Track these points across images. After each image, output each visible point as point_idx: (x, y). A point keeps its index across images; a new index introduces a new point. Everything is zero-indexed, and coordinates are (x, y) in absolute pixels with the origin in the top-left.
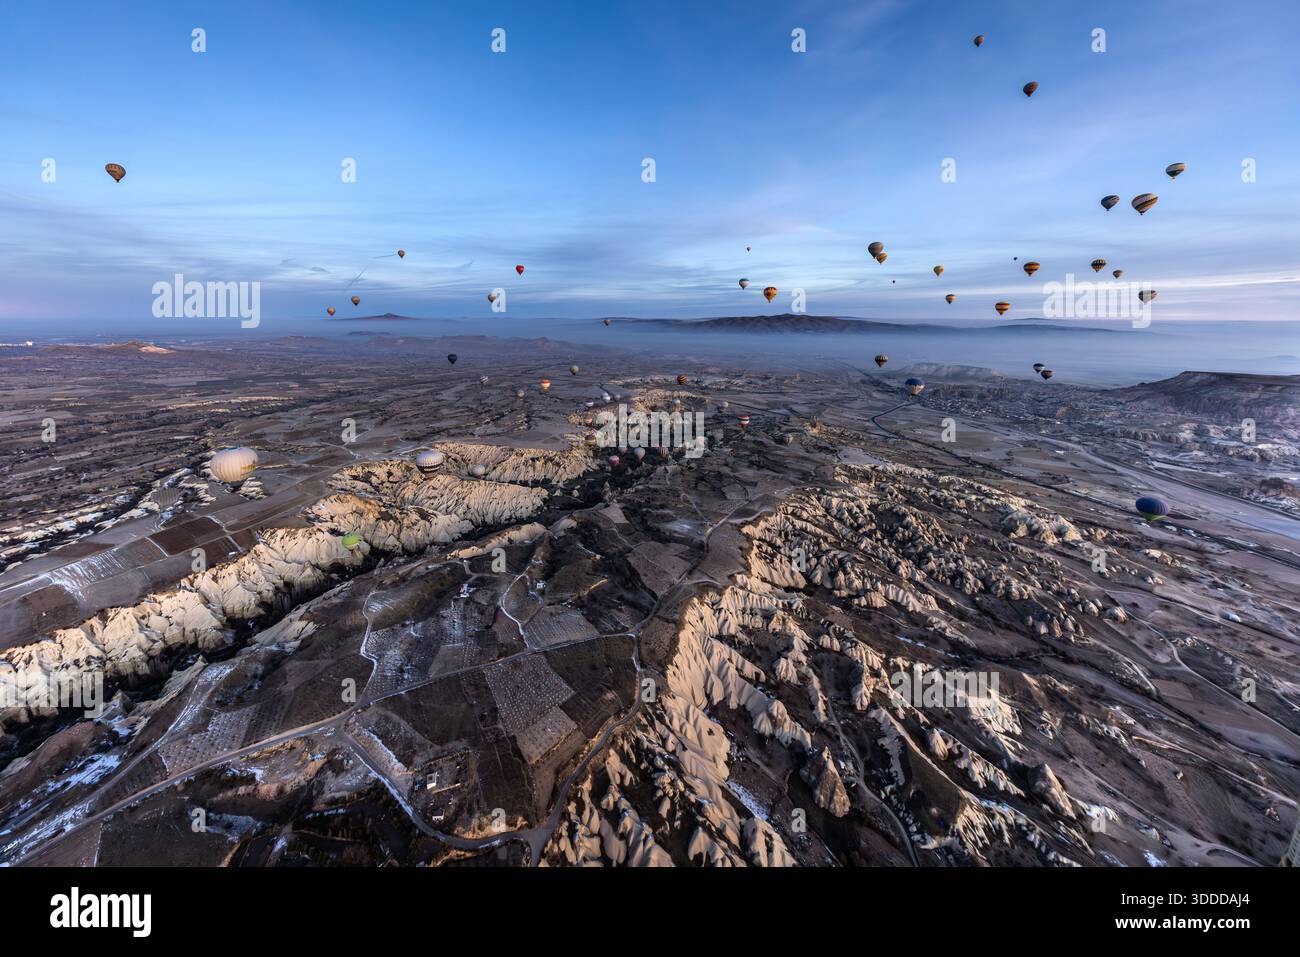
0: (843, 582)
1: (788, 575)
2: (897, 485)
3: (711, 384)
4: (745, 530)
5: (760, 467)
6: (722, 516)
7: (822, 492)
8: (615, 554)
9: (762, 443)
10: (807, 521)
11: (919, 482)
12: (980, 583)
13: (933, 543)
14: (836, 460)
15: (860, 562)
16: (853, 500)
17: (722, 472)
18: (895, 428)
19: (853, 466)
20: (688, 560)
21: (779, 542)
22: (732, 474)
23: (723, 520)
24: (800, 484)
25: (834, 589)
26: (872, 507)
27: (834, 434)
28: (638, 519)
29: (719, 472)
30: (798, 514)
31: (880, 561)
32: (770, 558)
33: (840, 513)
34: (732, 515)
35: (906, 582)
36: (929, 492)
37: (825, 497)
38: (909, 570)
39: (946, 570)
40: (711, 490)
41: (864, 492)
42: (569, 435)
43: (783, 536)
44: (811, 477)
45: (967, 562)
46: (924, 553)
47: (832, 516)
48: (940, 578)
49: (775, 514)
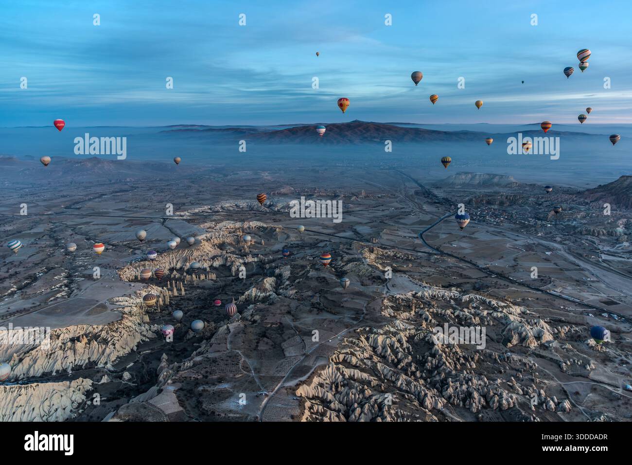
2: (431, 310)
4: (302, 391)
5: (320, 310)
6: (275, 380)
7: (371, 332)
9: (324, 280)
10: (355, 367)
12: (482, 400)
13: (452, 367)
14: (386, 290)
16: (395, 334)
17: (283, 322)
18: (436, 243)
19: (398, 296)
21: (330, 396)
22: (292, 324)
23: (279, 385)
24: (352, 326)
26: (410, 339)
27: (389, 256)
29: (281, 323)
30: (348, 361)
31: (412, 396)
32: (320, 418)
33: (384, 351)
34: (288, 377)
35: (430, 413)
36: (454, 312)
37: (373, 335)
38: (434, 399)
39: (460, 393)
40: (271, 348)
41: (405, 324)
42: (121, 299)
43: (333, 389)
44: (362, 316)
45: (475, 381)
46: (446, 379)
47: (377, 355)
48: (455, 402)
49: (327, 366)
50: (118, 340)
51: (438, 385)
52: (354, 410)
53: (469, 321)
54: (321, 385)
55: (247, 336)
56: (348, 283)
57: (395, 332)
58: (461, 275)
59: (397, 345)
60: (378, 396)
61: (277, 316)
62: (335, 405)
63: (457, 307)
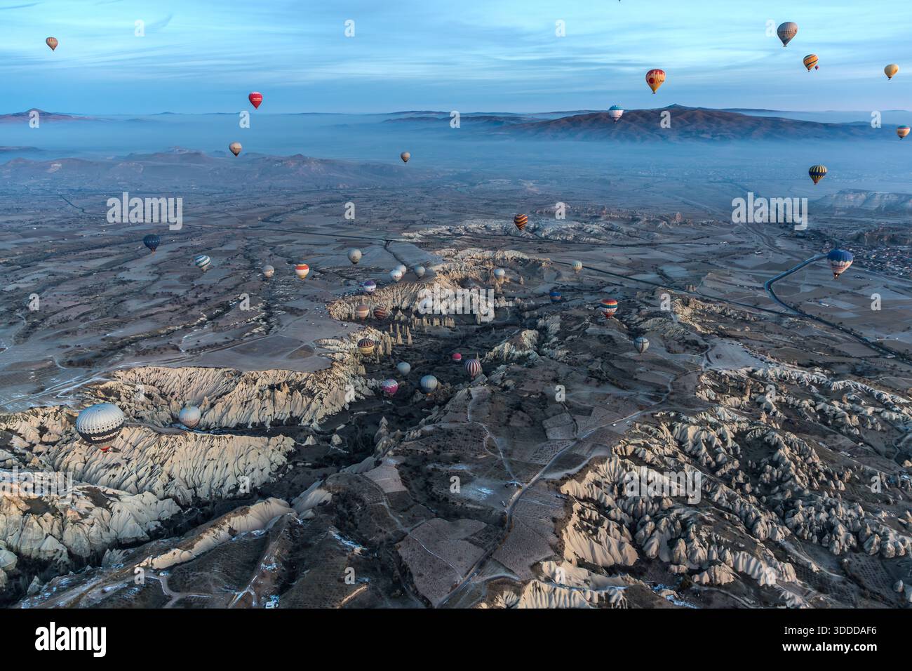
0: (683, 554)
1: (614, 549)
3: (553, 233)
4: (568, 488)
5: (602, 382)
6: (532, 468)
7: (677, 418)
8: (381, 543)
9: (609, 339)
10: (650, 465)
11: (803, 390)
12: (852, 538)
13: (805, 485)
14: (705, 361)
15: (708, 523)
16: (715, 426)
18: (794, 298)
19: (724, 372)
20: (482, 546)
21: (609, 500)
23: (537, 476)
24: (648, 407)
25: (672, 562)
26: (739, 436)
27: (713, 313)
28: (420, 482)
29: (543, 394)
30: (640, 455)
31: (735, 517)
32: (593, 527)
33: (696, 448)
34: (550, 466)
35: (762, 545)
36: (816, 405)
37: (679, 425)
38: (770, 526)
39: (815, 523)
40: (528, 425)
41: (732, 414)
42: (330, 341)
43: (615, 491)
44: (666, 395)
45: (842, 509)
46: (793, 500)
47: (685, 453)
48: (806, 535)
49: (608, 459)
50: (326, 394)
51: (778, 507)
52: (644, 524)
53: (840, 420)
54: (598, 484)
55: (495, 405)
56: (647, 345)
57: (716, 424)
58: (832, 351)
59: (717, 442)
60: (683, 510)
61: (538, 383)
62: (617, 513)
63: (821, 397)
